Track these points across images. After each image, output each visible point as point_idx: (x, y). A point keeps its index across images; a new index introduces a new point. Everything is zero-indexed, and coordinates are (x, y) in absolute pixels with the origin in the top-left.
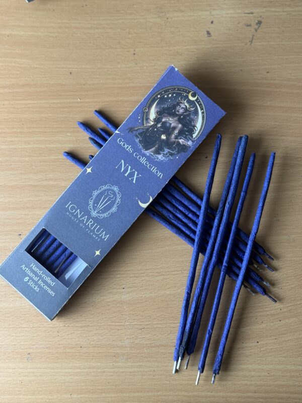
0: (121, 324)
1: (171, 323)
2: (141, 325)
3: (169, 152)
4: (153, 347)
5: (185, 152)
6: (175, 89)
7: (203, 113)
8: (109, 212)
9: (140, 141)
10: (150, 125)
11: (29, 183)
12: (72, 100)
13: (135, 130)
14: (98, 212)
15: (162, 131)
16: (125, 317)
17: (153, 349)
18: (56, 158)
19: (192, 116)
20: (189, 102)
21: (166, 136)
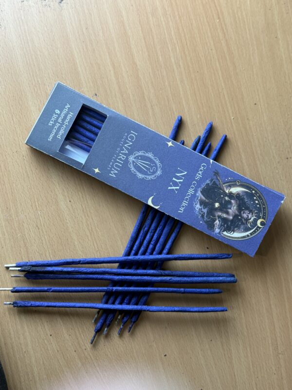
0: (38, 207)
1: (49, 252)
2: (41, 225)
3: (204, 213)
4: (24, 242)
5: (208, 228)
6: (264, 205)
7: (248, 236)
8: (136, 171)
9: (208, 184)
10: (225, 190)
11: (145, 90)
12: (230, 111)
13: (217, 177)
14: (133, 162)
15: (222, 202)
16: (45, 209)
17: (22, 242)
18: (174, 110)
19: (242, 227)
20: (255, 221)
21: (218, 207)
